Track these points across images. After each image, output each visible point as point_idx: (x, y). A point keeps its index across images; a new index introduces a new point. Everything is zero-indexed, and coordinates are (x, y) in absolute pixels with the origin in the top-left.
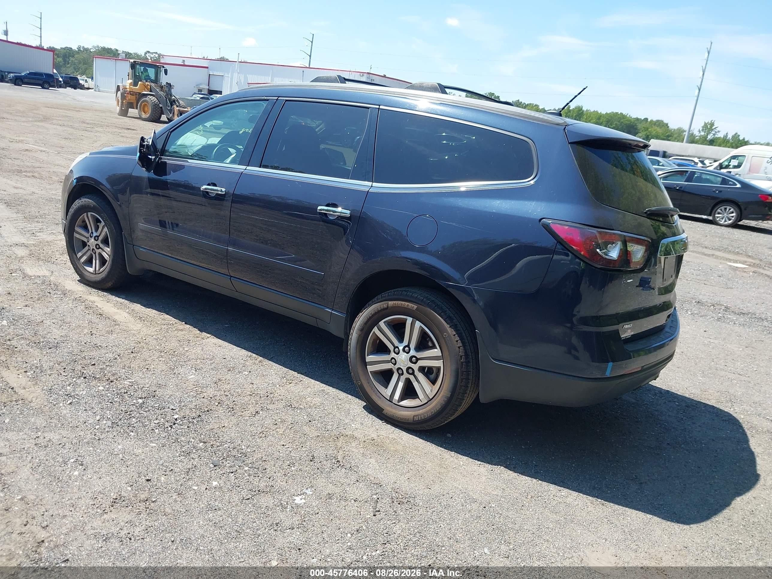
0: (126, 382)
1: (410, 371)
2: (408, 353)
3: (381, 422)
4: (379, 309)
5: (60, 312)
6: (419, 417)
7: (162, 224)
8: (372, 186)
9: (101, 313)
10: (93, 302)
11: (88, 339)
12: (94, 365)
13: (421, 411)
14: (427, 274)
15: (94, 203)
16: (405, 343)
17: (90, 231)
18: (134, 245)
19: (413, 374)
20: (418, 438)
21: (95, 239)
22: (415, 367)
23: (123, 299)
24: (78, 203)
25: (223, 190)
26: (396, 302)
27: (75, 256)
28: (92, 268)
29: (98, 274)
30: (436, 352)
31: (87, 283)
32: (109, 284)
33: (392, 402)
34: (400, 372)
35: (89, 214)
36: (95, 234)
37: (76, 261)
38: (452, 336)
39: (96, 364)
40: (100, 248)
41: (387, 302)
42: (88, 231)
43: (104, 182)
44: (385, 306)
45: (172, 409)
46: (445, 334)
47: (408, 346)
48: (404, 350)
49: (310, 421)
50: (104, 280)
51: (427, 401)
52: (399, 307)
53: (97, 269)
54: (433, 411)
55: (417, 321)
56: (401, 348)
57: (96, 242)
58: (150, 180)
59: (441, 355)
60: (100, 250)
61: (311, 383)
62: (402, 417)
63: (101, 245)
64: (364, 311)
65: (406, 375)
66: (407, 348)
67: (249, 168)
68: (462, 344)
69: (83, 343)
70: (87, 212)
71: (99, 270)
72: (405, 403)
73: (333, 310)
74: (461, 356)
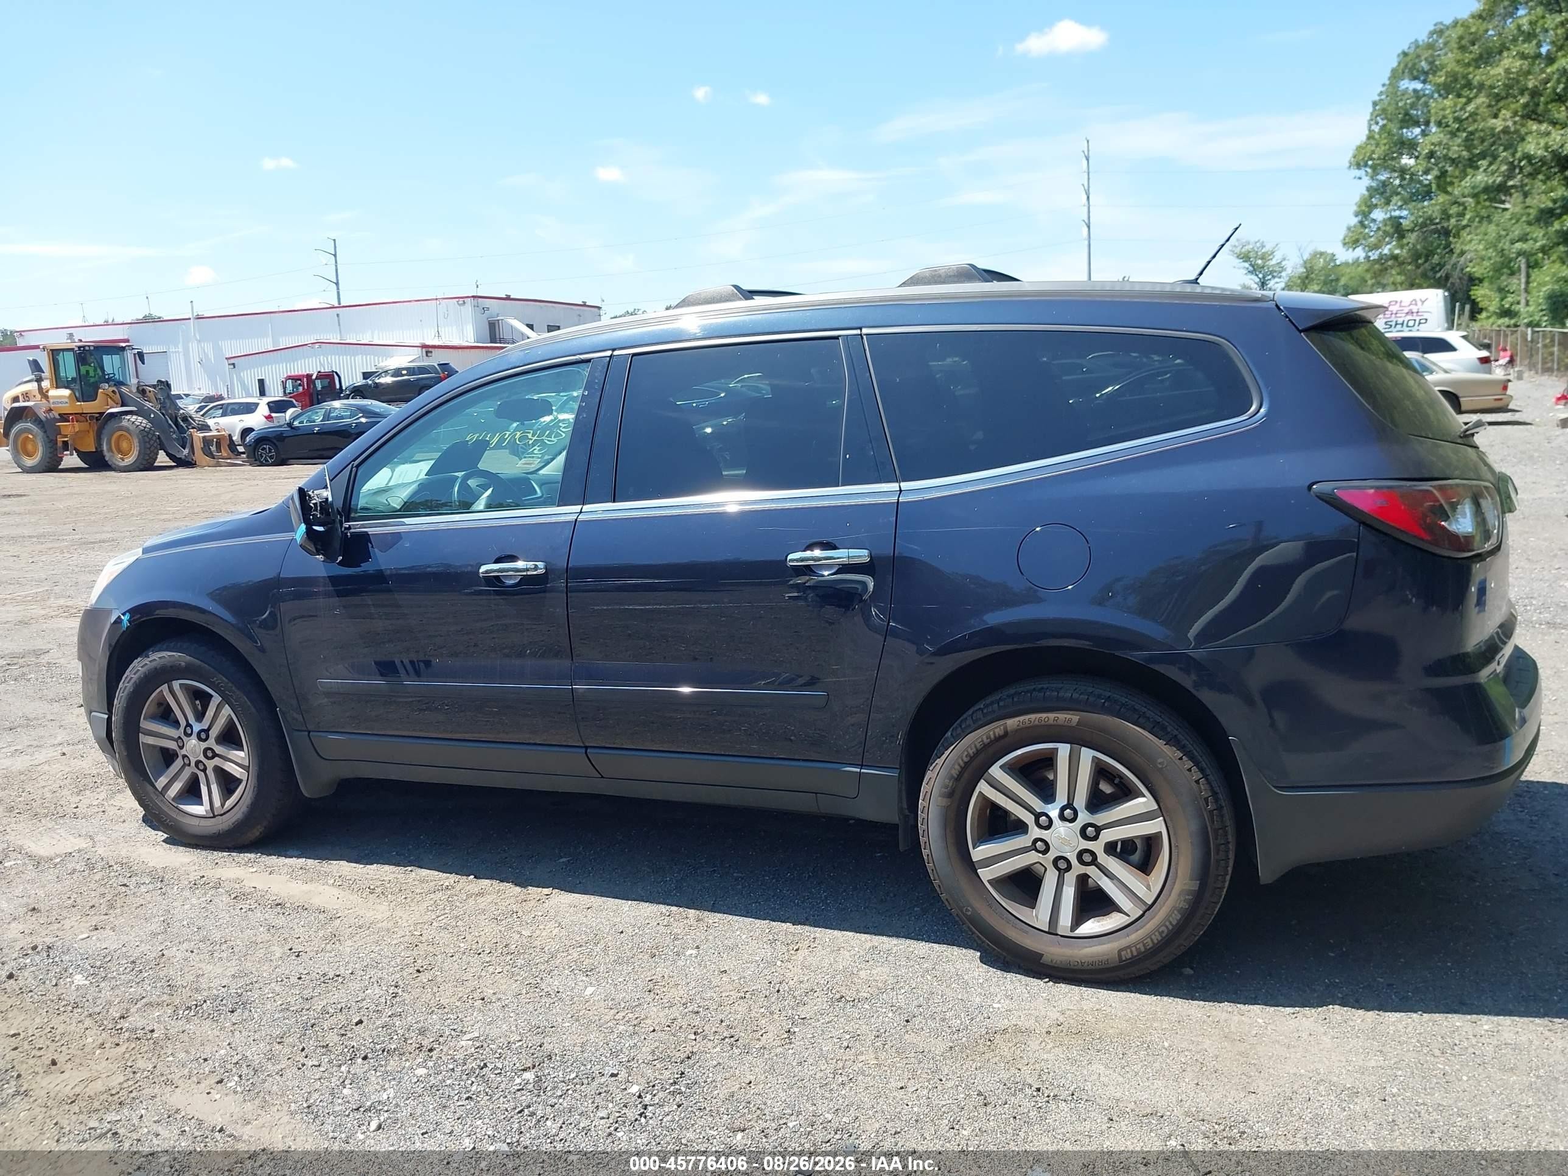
0: (463, 1043)
1: (1087, 858)
2: (1072, 820)
3: (1041, 983)
4: (986, 741)
5: (185, 923)
6: (1134, 949)
7: (387, 668)
8: (901, 491)
9: (278, 901)
10: (238, 881)
11: (293, 968)
12: (361, 1022)
13: (1134, 937)
14: (1088, 643)
15: (188, 658)
16: (1061, 799)
17: (183, 723)
18: (309, 732)
19: (1094, 862)
20: (1138, 995)
21: (200, 739)
22: (1098, 847)
23: (298, 857)
24: (138, 668)
25: (541, 565)
26: (1026, 717)
27: (150, 788)
28: (202, 804)
29: (221, 815)
30: (1143, 803)
31: (193, 842)
32: (256, 832)
33: (1057, 935)
34: (1062, 865)
35: (176, 685)
36: (197, 727)
37: (155, 797)
38: (1178, 762)
39: (364, 1019)
40: (215, 755)
41: (1002, 722)
42: (176, 724)
43: (211, 606)
44: (999, 731)
45: (613, 1075)
46: (1160, 761)
47: (1069, 805)
48: (1062, 817)
49: (907, 1021)
50: (240, 827)
51: (1141, 912)
52: (1037, 726)
53: (217, 803)
54: (1163, 928)
55: (1083, 749)
56: (1054, 813)
57: (204, 745)
58: (334, 580)
59: (1156, 807)
60: (217, 761)
61: (838, 938)
62: (1091, 960)
63: (219, 749)
64: (947, 753)
65: (1078, 869)
66: (1068, 810)
67: (586, 508)
68: (1202, 773)
69: (294, 980)
70: (169, 681)
71: (223, 805)
72: (1090, 927)
73: (862, 766)
74: (1206, 800)
